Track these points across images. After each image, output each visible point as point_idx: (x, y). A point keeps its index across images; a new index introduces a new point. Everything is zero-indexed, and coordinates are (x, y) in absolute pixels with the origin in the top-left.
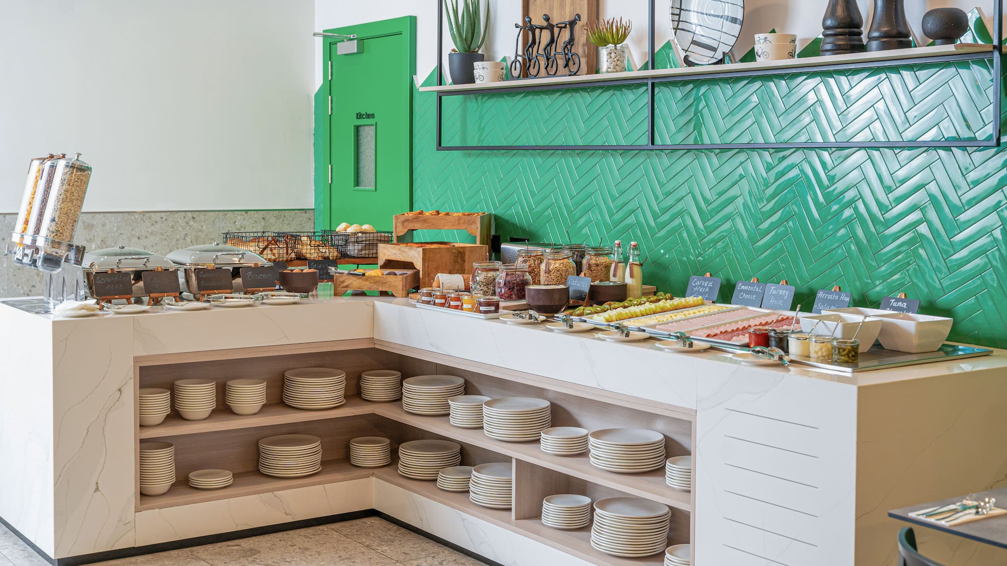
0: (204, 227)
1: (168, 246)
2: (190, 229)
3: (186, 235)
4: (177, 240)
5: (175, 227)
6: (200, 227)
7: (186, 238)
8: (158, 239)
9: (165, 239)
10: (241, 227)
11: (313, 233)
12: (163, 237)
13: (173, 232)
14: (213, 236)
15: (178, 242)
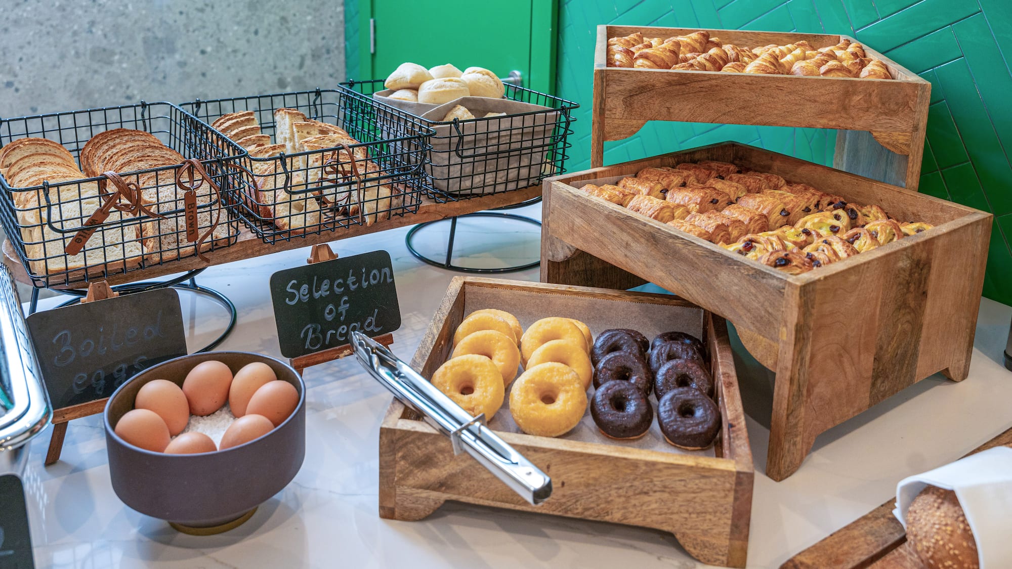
0: (130, 7)
1: (56, 46)
2: (99, 11)
3: (93, 23)
4: (75, 33)
5: (69, 9)
6: (121, 8)
7: (94, 30)
8: (31, 33)
9: (48, 33)
10: (207, 5)
11: (313, 96)
12: (43, 28)
13: (64, 17)
14: (149, 24)
15: (77, 38)
